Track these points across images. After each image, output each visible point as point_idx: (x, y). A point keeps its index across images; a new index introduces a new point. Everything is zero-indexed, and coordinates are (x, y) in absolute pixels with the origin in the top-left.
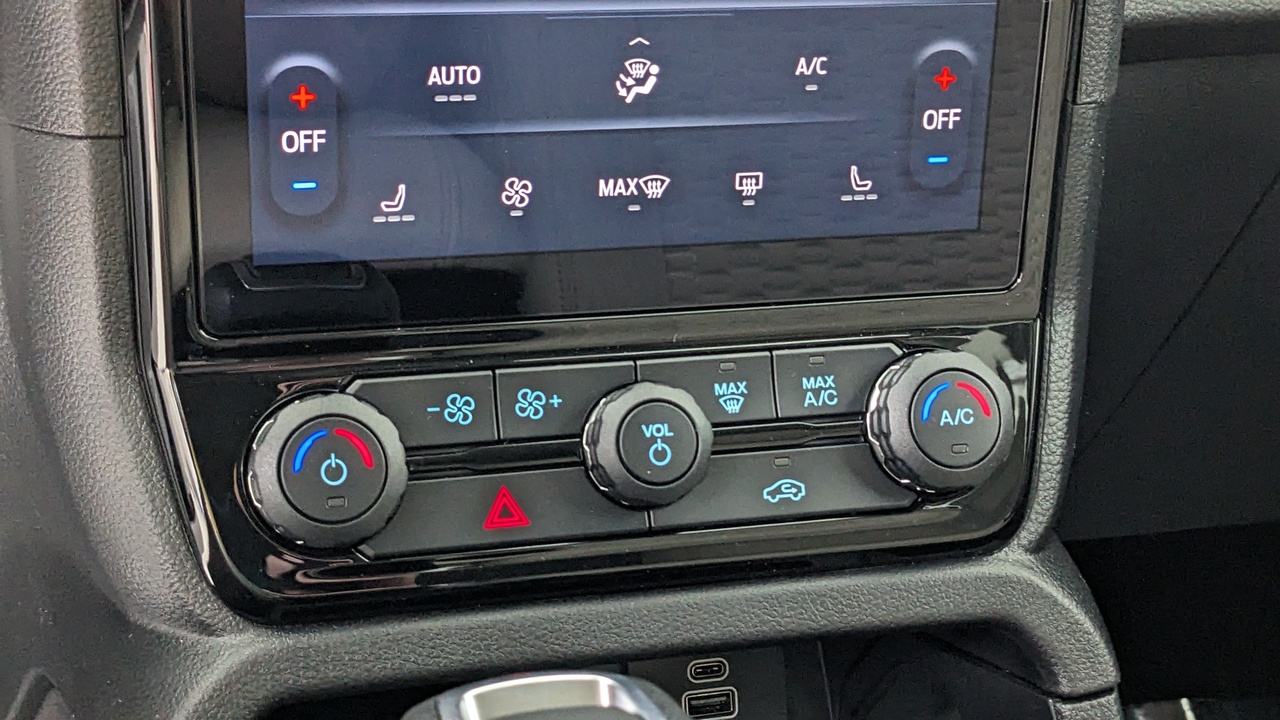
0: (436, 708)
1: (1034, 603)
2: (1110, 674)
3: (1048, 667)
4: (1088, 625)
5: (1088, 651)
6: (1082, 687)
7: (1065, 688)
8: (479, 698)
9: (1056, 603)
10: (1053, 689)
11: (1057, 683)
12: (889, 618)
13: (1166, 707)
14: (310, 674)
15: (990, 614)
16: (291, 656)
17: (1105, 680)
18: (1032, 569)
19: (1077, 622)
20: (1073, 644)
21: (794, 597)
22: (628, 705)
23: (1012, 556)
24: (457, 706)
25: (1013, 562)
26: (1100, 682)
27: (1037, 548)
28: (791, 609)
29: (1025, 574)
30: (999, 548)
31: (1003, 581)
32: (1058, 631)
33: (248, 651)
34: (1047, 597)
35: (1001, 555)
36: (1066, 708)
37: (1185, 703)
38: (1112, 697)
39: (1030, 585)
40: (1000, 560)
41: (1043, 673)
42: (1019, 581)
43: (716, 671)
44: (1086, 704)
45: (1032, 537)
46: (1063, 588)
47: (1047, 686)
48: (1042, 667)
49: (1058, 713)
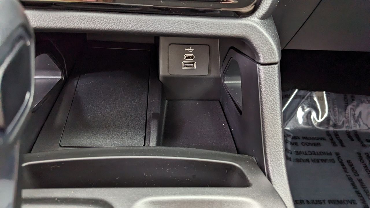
1: (256, 34)
5: (273, 54)
6: (267, 61)
7: (262, 61)
9: (263, 35)
10: (258, 61)
11: (259, 59)
13: (320, 93)
15: (241, 35)
17: (275, 60)
18: (258, 24)
19: (269, 42)
20: (266, 48)
23: (253, 19)
25: (254, 21)
26: (272, 61)
27: (264, 18)
29: (255, 25)
30: (248, 16)
31: (246, 26)
32: (262, 43)
34: (260, 32)
35: (249, 18)
36: (261, 67)
37: (324, 92)
39: (256, 28)
40: (248, 20)
41: (256, 56)
43: (191, 58)
44: (267, 67)
46: (267, 31)
47: (257, 61)
48: (256, 54)
49: (259, 68)
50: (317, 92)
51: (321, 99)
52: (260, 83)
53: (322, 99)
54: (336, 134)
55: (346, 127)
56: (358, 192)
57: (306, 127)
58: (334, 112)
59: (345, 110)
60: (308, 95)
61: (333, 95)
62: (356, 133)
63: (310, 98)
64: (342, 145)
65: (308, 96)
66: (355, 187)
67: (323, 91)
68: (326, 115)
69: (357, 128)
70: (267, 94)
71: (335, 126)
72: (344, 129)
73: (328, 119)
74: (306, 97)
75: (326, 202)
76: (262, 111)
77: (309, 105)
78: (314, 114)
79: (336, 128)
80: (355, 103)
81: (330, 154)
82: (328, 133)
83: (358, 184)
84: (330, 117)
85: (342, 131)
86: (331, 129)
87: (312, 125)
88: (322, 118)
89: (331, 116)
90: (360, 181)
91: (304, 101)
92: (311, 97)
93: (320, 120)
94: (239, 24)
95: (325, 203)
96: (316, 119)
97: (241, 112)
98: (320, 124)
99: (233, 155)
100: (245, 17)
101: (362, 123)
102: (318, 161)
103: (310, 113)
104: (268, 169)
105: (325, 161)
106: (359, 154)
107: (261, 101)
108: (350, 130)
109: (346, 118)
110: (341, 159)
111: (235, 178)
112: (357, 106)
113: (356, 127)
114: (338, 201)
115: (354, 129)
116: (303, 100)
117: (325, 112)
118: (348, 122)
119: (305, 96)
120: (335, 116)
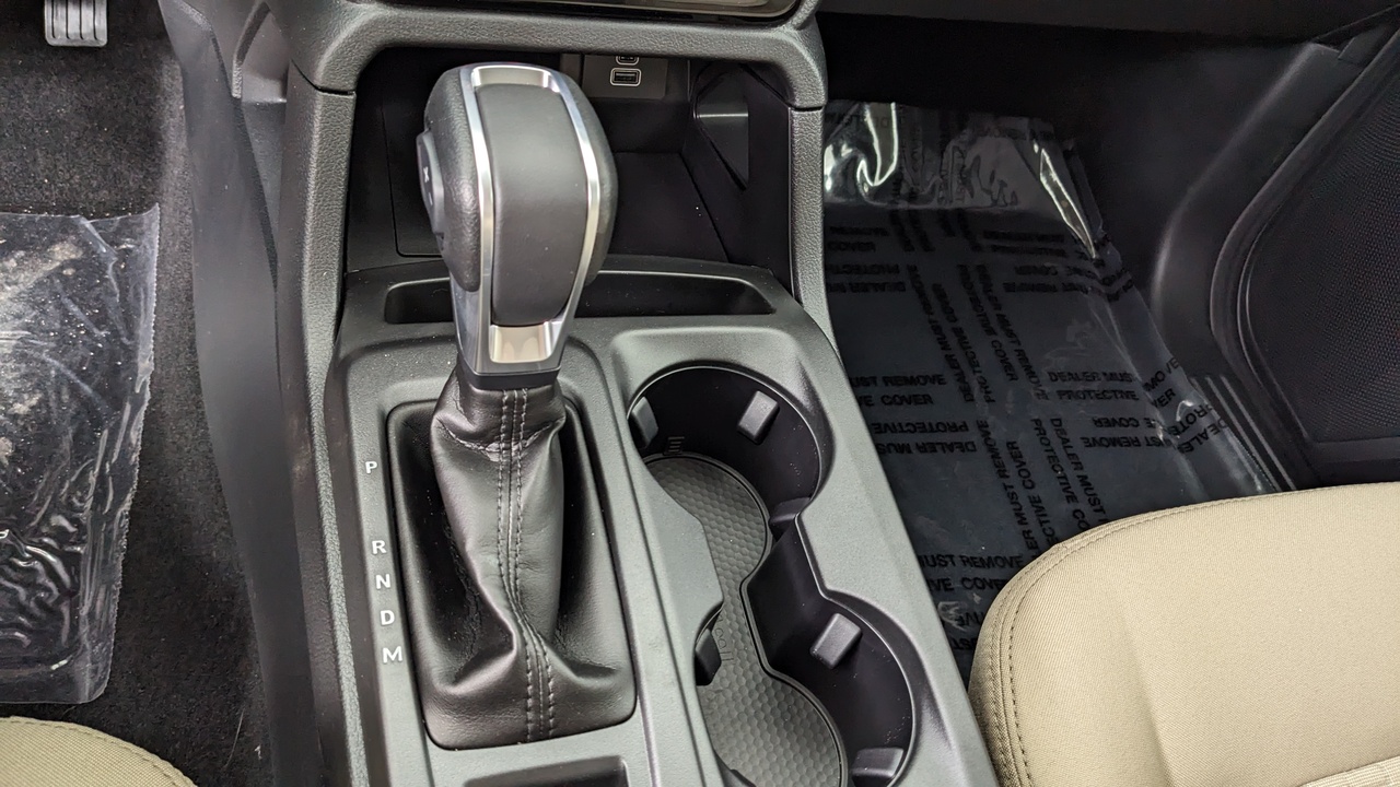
0: (459, 72)
2: (822, 100)
3: (792, 91)
4: (817, 73)
5: (813, 87)
6: (806, 104)
7: (798, 103)
8: (482, 71)
9: (803, 58)
10: (791, 103)
11: (794, 100)
12: (715, 53)
13: (883, 105)
14: (406, 32)
15: (768, 59)
16: (397, 21)
17: (819, 103)
18: (796, 38)
19: (811, 70)
20: (807, 81)
21: (667, 34)
22: (556, 89)
23: (786, 30)
24: (470, 75)
25: (787, 33)
26: (816, 103)
27: (800, 27)
28: (665, 40)
29: (791, 41)
30: (781, 24)
31: (778, 43)
32: (801, 73)
33: (373, 14)
34: (799, 54)
35: (781, 28)
36: (796, 113)
37: (893, 105)
38: (820, 112)
39: (792, 46)
40: (779, 31)
41: (788, 93)
42: (787, 44)
44: (806, 113)
45: (799, 21)
46: (809, 51)
47: (789, 101)
48: (789, 90)
49: (792, 115)
50: (874, 104)
51: (883, 124)
52: (793, 142)
53: (885, 123)
54: (913, 216)
55: (940, 200)
56: (949, 358)
57: (840, 200)
58: (914, 160)
59: (942, 154)
60: (851, 112)
61: (916, 112)
62: (961, 214)
63: (855, 120)
64: (927, 248)
65: (851, 116)
66: (945, 346)
67: (891, 102)
68: (892, 169)
69: (967, 202)
70: (802, 161)
71: (912, 197)
72: (934, 205)
73: (896, 179)
74: (845, 120)
75: (880, 382)
76: (792, 190)
77: (851, 139)
78: (863, 165)
79: (916, 204)
80: (967, 135)
81: (896, 270)
82: (894, 215)
83: (952, 341)
84: (902, 175)
85: (930, 211)
86: (903, 205)
87: (858, 194)
88: (882, 176)
89: (905, 171)
90: (958, 332)
91: (840, 130)
92: (860, 117)
93: (878, 182)
94: (765, 39)
95: (875, 383)
96: (868, 179)
97: (742, 187)
98: (877, 193)
99: (724, 264)
100: (775, 26)
101: (977, 189)
102: (864, 288)
103: (852, 163)
104: (796, 288)
105: (881, 287)
106: (963, 269)
107: (793, 173)
108: (948, 207)
109: (942, 177)
110: (920, 283)
111: (743, 301)
112: (972, 142)
113: (963, 199)
114: (905, 378)
115: (957, 204)
116: (840, 126)
117: (891, 161)
118: (946, 185)
119: (844, 115)
120: (915, 171)
